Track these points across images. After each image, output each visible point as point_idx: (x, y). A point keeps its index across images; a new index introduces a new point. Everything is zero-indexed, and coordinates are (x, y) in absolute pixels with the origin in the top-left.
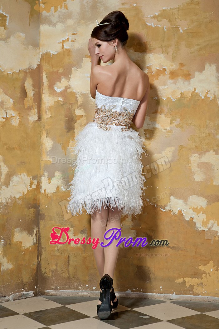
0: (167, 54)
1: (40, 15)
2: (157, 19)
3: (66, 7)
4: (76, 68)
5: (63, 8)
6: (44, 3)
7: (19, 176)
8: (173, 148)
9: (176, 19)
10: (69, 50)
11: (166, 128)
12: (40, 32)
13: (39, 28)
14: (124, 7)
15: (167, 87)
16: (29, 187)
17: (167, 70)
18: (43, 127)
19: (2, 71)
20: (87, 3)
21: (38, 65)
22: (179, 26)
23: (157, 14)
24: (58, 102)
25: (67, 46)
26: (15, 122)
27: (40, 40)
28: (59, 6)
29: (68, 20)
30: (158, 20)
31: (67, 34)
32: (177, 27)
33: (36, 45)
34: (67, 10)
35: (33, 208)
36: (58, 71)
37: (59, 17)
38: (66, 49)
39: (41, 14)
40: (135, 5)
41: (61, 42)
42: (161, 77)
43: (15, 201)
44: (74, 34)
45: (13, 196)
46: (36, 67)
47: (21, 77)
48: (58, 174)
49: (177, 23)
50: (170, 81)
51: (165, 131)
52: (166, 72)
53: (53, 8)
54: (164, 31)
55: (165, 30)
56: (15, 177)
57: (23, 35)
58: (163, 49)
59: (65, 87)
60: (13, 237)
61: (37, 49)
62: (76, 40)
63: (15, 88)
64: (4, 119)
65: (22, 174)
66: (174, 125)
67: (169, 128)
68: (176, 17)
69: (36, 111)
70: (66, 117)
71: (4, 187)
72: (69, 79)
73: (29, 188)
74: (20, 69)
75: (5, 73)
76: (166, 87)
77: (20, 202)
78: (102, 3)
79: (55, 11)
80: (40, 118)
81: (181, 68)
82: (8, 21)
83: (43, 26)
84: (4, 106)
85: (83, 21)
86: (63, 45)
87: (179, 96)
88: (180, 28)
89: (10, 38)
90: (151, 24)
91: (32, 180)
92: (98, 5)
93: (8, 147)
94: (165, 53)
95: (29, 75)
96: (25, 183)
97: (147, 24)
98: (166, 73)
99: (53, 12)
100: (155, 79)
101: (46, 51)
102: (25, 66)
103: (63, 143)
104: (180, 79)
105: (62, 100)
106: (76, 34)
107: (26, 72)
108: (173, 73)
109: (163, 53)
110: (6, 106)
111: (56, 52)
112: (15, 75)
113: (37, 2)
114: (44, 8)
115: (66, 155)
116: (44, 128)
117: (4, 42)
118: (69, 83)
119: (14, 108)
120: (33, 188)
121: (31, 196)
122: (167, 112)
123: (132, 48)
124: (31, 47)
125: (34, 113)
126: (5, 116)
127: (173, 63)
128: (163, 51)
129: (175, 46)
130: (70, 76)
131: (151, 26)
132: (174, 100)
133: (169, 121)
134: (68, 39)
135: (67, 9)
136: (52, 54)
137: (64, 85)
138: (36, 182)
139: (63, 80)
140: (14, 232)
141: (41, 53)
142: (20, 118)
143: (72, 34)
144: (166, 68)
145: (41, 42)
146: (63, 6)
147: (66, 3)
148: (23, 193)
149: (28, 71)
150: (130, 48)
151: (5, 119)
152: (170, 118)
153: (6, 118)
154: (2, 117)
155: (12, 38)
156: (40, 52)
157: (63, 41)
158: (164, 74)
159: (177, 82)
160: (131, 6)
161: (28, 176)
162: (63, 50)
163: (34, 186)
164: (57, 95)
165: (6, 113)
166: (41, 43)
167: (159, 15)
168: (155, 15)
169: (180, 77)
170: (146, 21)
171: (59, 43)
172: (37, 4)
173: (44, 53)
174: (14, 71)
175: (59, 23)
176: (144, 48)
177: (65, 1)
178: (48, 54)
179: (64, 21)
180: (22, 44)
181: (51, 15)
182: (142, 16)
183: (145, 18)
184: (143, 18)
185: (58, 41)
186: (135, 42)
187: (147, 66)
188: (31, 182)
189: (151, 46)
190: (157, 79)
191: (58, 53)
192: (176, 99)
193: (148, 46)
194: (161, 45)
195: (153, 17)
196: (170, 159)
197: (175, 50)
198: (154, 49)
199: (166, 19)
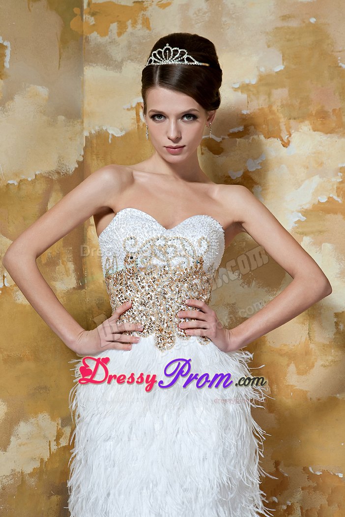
1: (84, 41)
3: (146, 23)
5: (139, 26)
6: (93, 14)
7: (32, 420)
12: (82, 83)
13: (80, 72)
14: (285, 24)
16: (53, 443)
20: (198, 16)
21: (78, 162)
27: (83, 101)
28: (130, 21)
33: (74, 114)
34: (148, 31)
37: (129, 46)
39: (86, 38)
40: (313, 20)
41: (134, 105)
43: (23, 481)
45: (18, 470)
46: (76, 169)
47: (40, 192)
53: (114, 27)
56: (22, 424)
57: (43, 91)
61: (76, 122)
65: (40, 416)
69: (71, 266)
73: (54, 448)
74: (37, 173)
78: (234, 16)
79: (120, 34)
80: (83, 282)
82: (7, 59)
83: (91, 68)
89: (12, 99)
91: (60, 427)
92: (224, 19)
93: (8, 356)
95: (57, 187)
96: (45, 437)
97: (341, 67)
99: (116, 36)
101: (97, 128)
102: (48, 166)
107: (52, 180)
111: (121, 130)
112: (24, 187)
113: (76, 10)
114: (94, 25)
120: (61, 446)
121: (57, 465)
123: (307, 122)
124: (61, 118)
125: (67, 271)
135: (148, 28)
136: (113, 135)
138: (67, 431)
141: (86, 134)
145: (86, 106)
146: (140, 21)
147: (147, 13)
148: (42, 460)
150: (302, 122)
151: (0, 291)
153: (2, 289)
155: (17, 98)
156: (82, 130)
160: (304, 22)
161: (53, 418)
162: (138, 126)
163: (64, 442)
165: (4, 278)
166: (87, 108)
170: (339, 58)
171: (128, 109)
172: (76, 15)
173: (93, 132)
174: (23, 177)
175: (129, 61)
176: (334, 125)
177: (145, 9)
178: (102, 136)
179: (140, 57)
180: (41, 112)
181: (110, 42)
182: (330, 46)
183: (337, 52)
184: (333, 53)
185: (128, 106)
186: (313, 109)
187: (340, 166)
188: (57, 431)
191: (126, 134)
193: (344, 119)
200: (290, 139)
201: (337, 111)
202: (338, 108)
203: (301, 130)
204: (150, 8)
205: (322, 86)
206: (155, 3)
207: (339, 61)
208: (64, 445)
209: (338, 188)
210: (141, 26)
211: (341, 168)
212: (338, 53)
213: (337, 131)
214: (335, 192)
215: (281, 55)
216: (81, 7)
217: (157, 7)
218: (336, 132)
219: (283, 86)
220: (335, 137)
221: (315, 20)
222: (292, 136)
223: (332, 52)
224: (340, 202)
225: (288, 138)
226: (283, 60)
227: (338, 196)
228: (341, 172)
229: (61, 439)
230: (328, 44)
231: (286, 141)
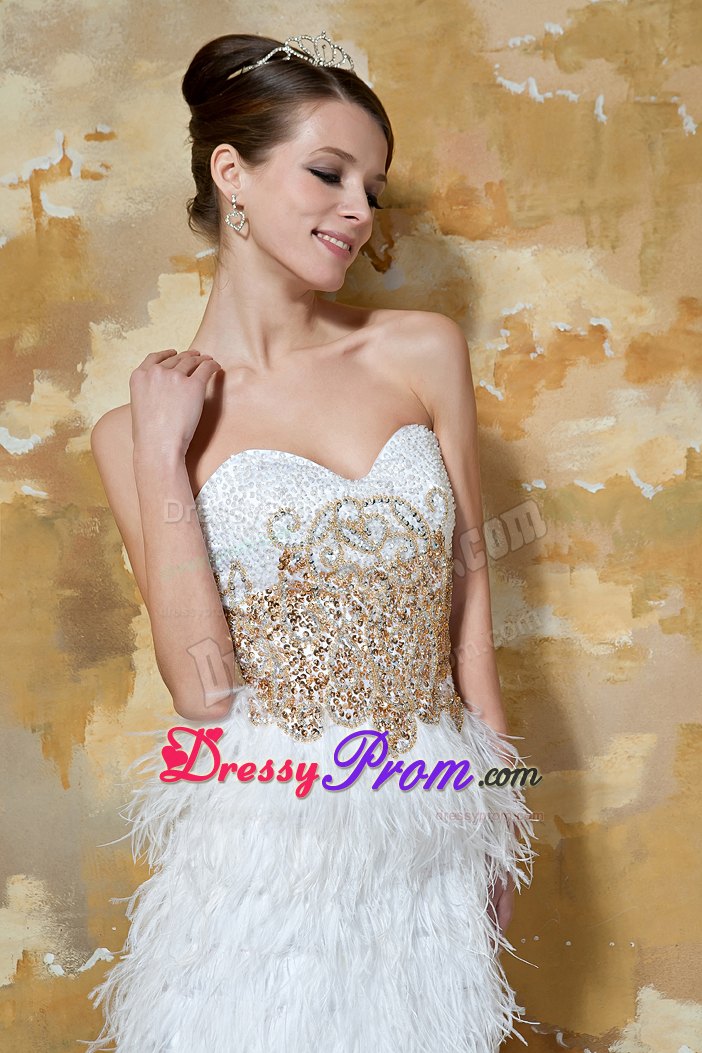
0: (613, 247)
2: (556, 60)
4: (112, 326)
8: (648, 740)
9: (660, 58)
10: (71, 227)
11: (609, 635)
15: (609, 422)
17: (615, 335)
22: (678, 95)
23: (556, 29)
24: (21, 505)
25: (58, 204)
29: (59, 59)
30: (563, 67)
31: (59, 135)
32: (667, 104)
36: (12, 341)
37: (8, 37)
38: (53, 221)
41: (26, 177)
42: (580, 373)
44: (98, 137)
48: (23, 890)
49: (667, 78)
50: (628, 395)
51: (601, 650)
52: (606, 345)
54: (597, 126)
55: (603, 118)
58: (588, 224)
59: (57, 427)
62: (107, 167)
66: (653, 618)
67: (625, 637)
68: (662, 49)
70: (63, 583)
72: (74, 383)
76: (606, 423)
81: (690, 327)
85: (146, 66)
86: (35, 198)
87: (681, 471)
88: (682, 110)
90: (527, 83)
94: (602, 247)
97: (501, 86)
98: (609, 352)
100: (543, 382)
103: (49, 726)
104: (680, 383)
105: (43, 495)
106: (110, 136)
108: (647, 349)
109: (589, 244)
115: (66, 785)
118: (79, 404)
122: (609, 555)
127: (645, 301)
128: (589, 234)
129: (657, 204)
130: (79, 367)
131: (523, 100)
132: (648, 492)
133: (626, 602)
134: (66, 162)
137: (50, 418)
139: (43, 388)
143: (88, 137)
144: (605, 322)
150: (416, 214)
152: (627, 583)
157: (38, 175)
158: (599, 358)
159: (668, 397)
162: (38, 224)
164: (9, 469)
167: (568, 38)
168: (548, 34)
169: (685, 372)
170: (497, 66)
171: (12, 186)
175: (10, 71)
176: (489, 219)
179: (36, 63)
182: (475, 37)
183: (492, 51)
184: (482, 54)
185: (10, 177)
187: (506, 313)
189: (528, 203)
190: (557, 383)
191: (8, 243)
192: (664, 484)
193: (512, 206)
194: (582, 202)
195: (538, 47)
196: (634, 796)
197: (655, 230)
198: (544, 220)
199: (607, 60)
200: (390, 252)
201: (494, 189)
202: (497, 181)
203: (415, 233)
205: (461, 131)
207: (496, 73)
209: (498, 366)
211: (507, 318)
212: (494, 54)
213: (495, 233)
214: (491, 375)
215: (366, 59)
218: (496, 236)
222: (396, 245)
223: (481, 51)
224: (501, 398)
225: (386, 250)
226: (370, 70)
227: (497, 385)
228: (506, 328)
230: (471, 33)
231: (382, 258)
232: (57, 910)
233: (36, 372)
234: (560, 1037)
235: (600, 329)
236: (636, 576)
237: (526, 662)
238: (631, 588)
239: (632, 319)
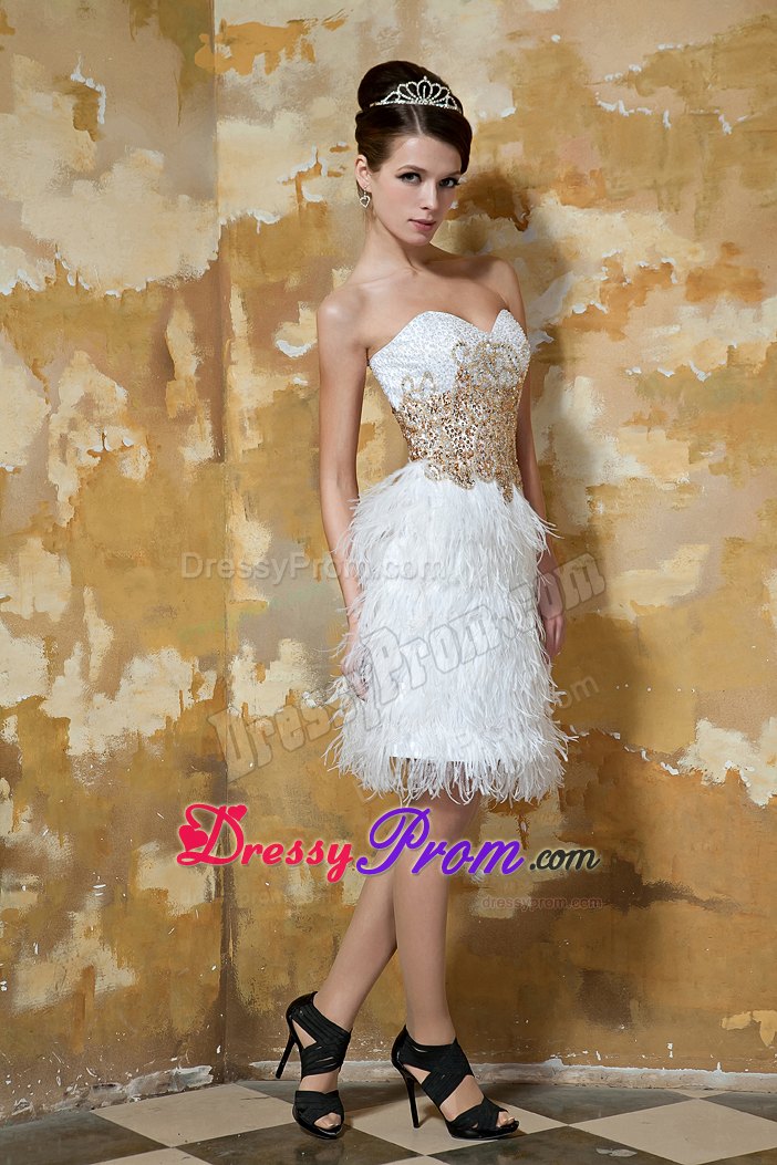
0: (677, 210)
1: (216, 82)
2: (637, 88)
3: (308, 52)
5: (298, 57)
6: (229, 43)
7: (152, 657)
8: (703, 549)
9: (706, 84)
10: (321, 208)
11: (673, 477)
12: (215, 146)
13: (211, 129)
14: (515, 46)
15: (677, 328)
16: (187, 696)
17: (678, 269)
18: (233, 484)
19: (86, 287)
20: (384, 38)
21: (210, 262)
22: (718, 108)
23: (637, 68)
24: (291, 391)
25: (312, 194)
26: (136, 468)
27: (216, 173)
28: (284, 51)
29: (315, 101)
30: (639, 91)
31: (314, 149)
32: (711, 115)
33: (203, 191)
34: (311, 64)
35: (204, 769)
36: (284, 282)
37: (284, 89)
38: (309, 204)
39: (219, 78)
40: (556, 38)
41: (292, 178)
42: (656, 296)
43: (141, 749)
44: (339, 149)
45: (133, 729)
46: (207, 271)
47: (155, 309)
48: (289, 649)
49: (711, 97)
50: (688, 310)
51: (668, 487)
52: (673, 276)
53: (260, 59)
54: (664, 130)
55: (668, 125)
56: (136, 661)
57: (155, 158)
58: (659, 195)
60: (135, 874)
61: (206, 205)
62: (344, 169)
63: (131, 346)
64: (95, 457)
65: (164, 652)
66: (704, 464)
67: (684, 478)
68: (707, 79)
69: (208, 426)
71: (100, 698)
73: (188, 701)
74: (149, 280)
75: (97, 296)
76: (675, 329)
77: (155, 750)
78: (438, 36)
79: (269, 70)
80: (222, 451)
81: (729, 262)
82: (102, 111)
83: (228, 122)
84: (95, 413)
86: (299, 189)
87: (724, 362)
88: (722, 118)
89: (110, 169)
90: (618, 104)
91: (197, 670)
92: (423, 42)
93: (113, 556)
94: (669, 210)
95: (180, 301)
96: (173, 684)
97: (600, 106)
98: (674, 281)
99: (263, 74)
100: (633, 302)
101: (239, 213)
102: (166, 269)
103: (308, 539)
104: (723, 301)
105: (305, 383)
106: (347, 148)
107: (171, 289)
108: (700, 278)
109: (660, 209)
110: (103, 412)
111: (275, 214)
112: (129, 300)
113: (204, 37)
114: (230, 58)
116: (237, 485)
117: (91, 184)
119: (131, 419)
120: (201, 699)
121: (194, 728)
122: (675, 420)
123: (552, 192)
124: (185, 198)
125: (202, 432)
126: (98, 449)
127: (698, 246)
128: (660, 202)
129: (706, 181)
131: (615, 114)
132: (702, 377)
133: (685, 453)
134: (318, 167)
135: (312, 59)
136: (262, 222)
138: (211, 677)
139: (305, 313)
140: (138, 856)
141: (222, 221)
142: (151, 454)
143: (332, 150)
144: (672, 261)
145: (221, 180)
146: (298, 50)
147: (309, 38)
148: (169, 719)
149: (176, 285)
150: (544, 192)
151: (99, 458)
152: (685, 440)
153: (101, 455)
154: (90, 452)
155: (117, 168)
156: (218, 215)
157: (301, 175)
158: (668, 285)
159: (715, 311)
160: (543, 41)
161: (184, 655)
162: (300, 206)
163: (206, 694)
164: (287, 367)
165: (103, 436)
166: (223, 183)
167: (644, 73)
168: (631, 72)
169: (726, 294)
170: (598, 94)
171: (284, 183)
172: (204, 44)
173: (233, 219)
174: (128, 286)
175: (284, 110)
176: (593, 194)
177: (306, 32)
178: (246, 224)
179: (301, 104)
180: (152, 189)
181: (255, 83)
182: (583, 76)
183: (594, 84)
184: (588, 86)
185: (284, 177)
186: (561, 171)
187: (605, 256)
188: (194, 677)
189: (619, 183)
190: (641, 302)
191: (281, 219)
192: (713, 371)
193: (608, 185)
194: (655, 181)
195: (624, 80)
196: (693, 588)
197: (705, 198)
198: (630, 193)
199: (671, 87)
200: (527, 218)
201: (597, 174)
202: (598, 169)
203: (545, 205)
204: (313, 29)
205: (574, 137)
206: (320, 22)
207: (597, 98)
208: (206, 698)
209: (602, 290)
210: (300, 57)
211: (606, 259)
212: (596, 86)
214: (598, 296)
215: (511, 92)
216: (210, 31)
217: (323, 27)
218: (597, 205)
219: (516, 139)
220: (595, 213)
221: (559, 37)
222: (531, 213)
223: (587, 84)
224: (606, 312)
225: (524, 217)
226: (514, 99)
227: (603, 303)
228: (605, 266)
229: (201, 690)
230: (580, 73)
231: (522, 222)
232: (311, 663)
233: (300, 303)
234: (644, 754)
235: (668, 265)
236: (692, 435)
237: (622, 494)
238: (689, 443)
239: (689, 258)
